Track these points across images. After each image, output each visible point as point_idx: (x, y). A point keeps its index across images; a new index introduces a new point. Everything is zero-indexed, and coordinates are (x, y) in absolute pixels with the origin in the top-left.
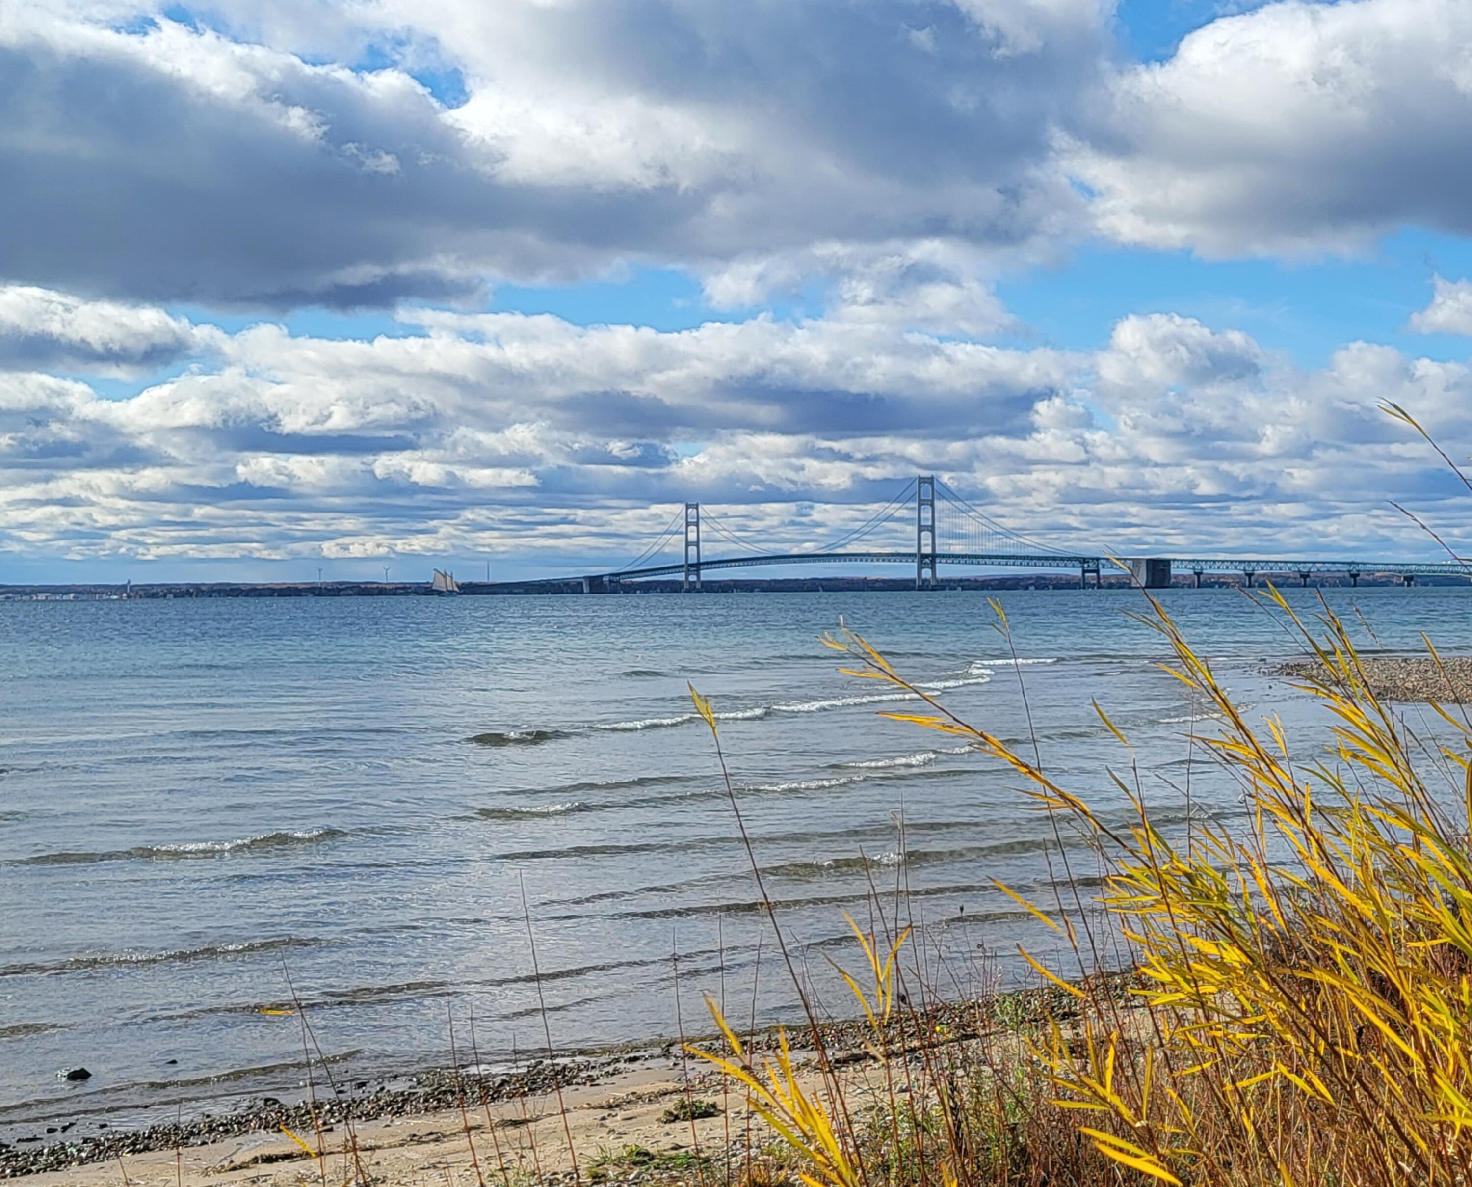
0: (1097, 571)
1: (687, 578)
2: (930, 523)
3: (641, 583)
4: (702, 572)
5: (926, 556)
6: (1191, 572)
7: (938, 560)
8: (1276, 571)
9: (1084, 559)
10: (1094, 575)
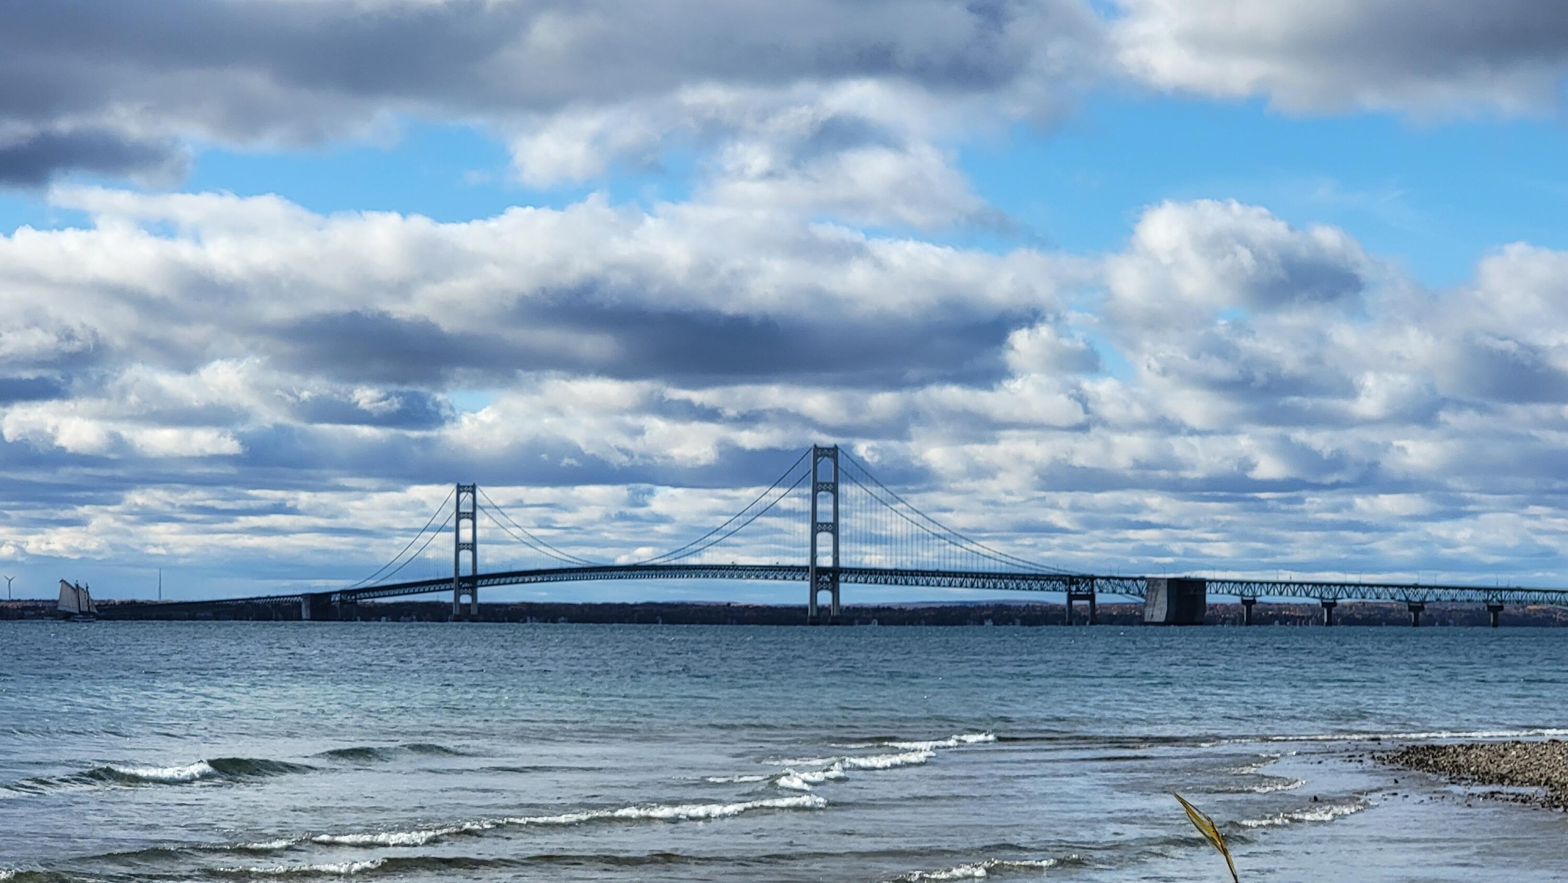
0: (1091, 598)
1: (457, 598)
2: (830, 519)
3: (388, 605)
4: (480, 590)
5: (824, 571)
6: (1238, 600)
7: (842, 578)
8: (1371, 599)
9: (1071, 577)
10: (1087, 602)
